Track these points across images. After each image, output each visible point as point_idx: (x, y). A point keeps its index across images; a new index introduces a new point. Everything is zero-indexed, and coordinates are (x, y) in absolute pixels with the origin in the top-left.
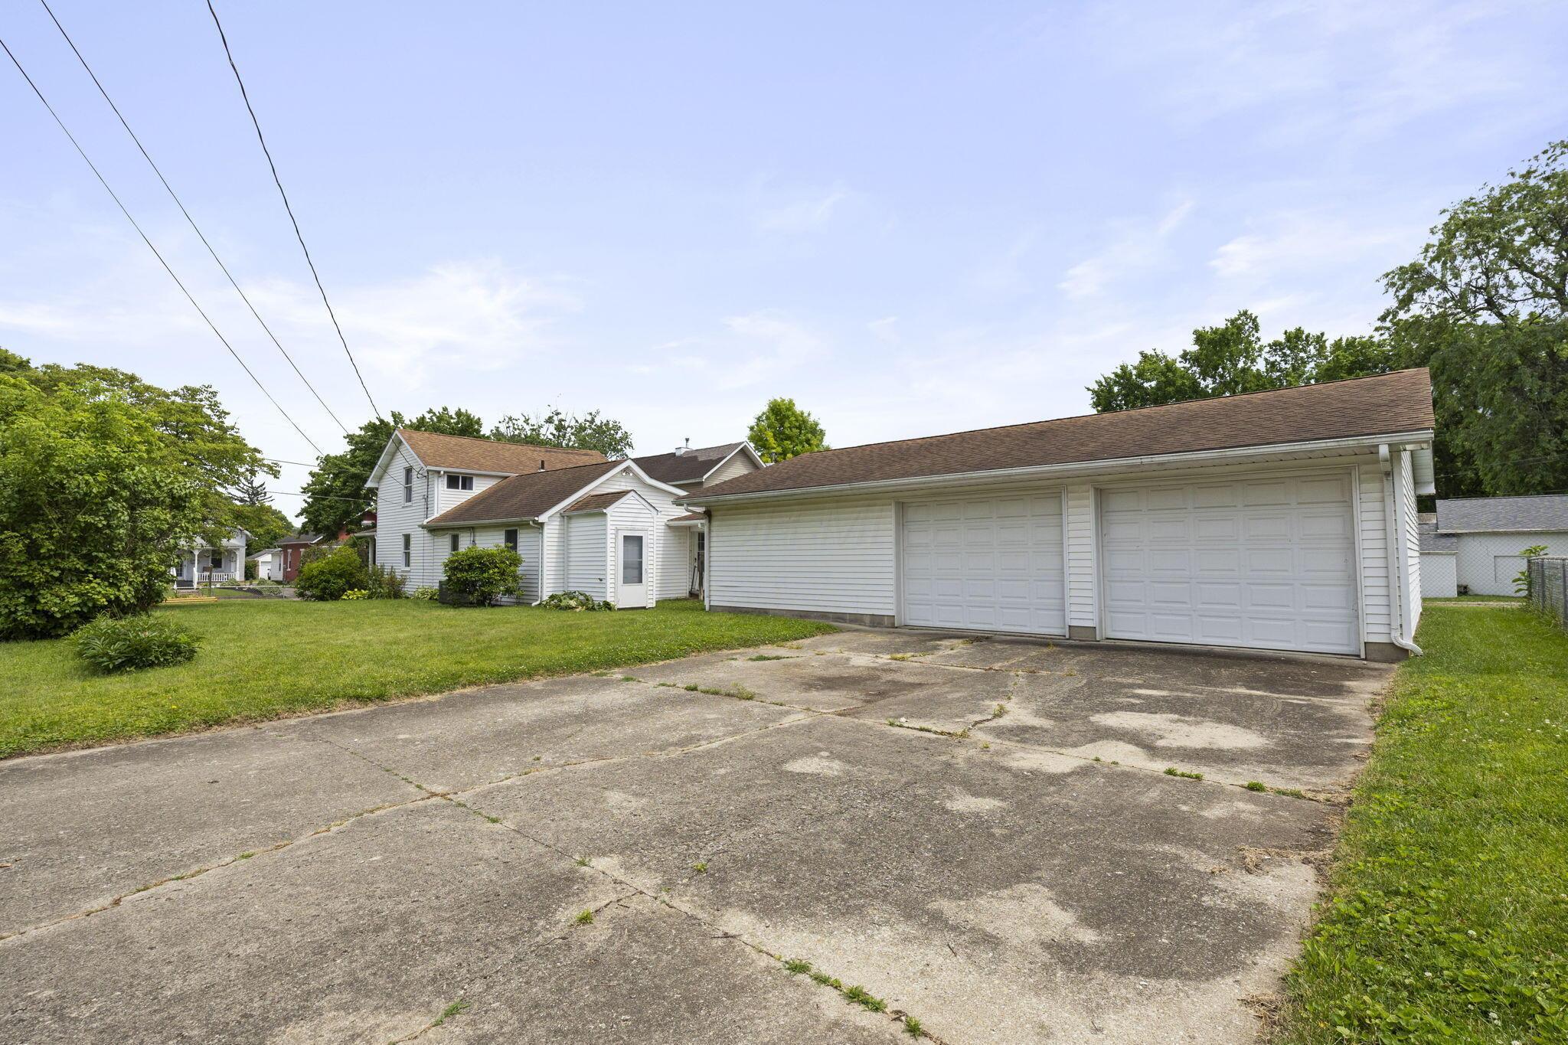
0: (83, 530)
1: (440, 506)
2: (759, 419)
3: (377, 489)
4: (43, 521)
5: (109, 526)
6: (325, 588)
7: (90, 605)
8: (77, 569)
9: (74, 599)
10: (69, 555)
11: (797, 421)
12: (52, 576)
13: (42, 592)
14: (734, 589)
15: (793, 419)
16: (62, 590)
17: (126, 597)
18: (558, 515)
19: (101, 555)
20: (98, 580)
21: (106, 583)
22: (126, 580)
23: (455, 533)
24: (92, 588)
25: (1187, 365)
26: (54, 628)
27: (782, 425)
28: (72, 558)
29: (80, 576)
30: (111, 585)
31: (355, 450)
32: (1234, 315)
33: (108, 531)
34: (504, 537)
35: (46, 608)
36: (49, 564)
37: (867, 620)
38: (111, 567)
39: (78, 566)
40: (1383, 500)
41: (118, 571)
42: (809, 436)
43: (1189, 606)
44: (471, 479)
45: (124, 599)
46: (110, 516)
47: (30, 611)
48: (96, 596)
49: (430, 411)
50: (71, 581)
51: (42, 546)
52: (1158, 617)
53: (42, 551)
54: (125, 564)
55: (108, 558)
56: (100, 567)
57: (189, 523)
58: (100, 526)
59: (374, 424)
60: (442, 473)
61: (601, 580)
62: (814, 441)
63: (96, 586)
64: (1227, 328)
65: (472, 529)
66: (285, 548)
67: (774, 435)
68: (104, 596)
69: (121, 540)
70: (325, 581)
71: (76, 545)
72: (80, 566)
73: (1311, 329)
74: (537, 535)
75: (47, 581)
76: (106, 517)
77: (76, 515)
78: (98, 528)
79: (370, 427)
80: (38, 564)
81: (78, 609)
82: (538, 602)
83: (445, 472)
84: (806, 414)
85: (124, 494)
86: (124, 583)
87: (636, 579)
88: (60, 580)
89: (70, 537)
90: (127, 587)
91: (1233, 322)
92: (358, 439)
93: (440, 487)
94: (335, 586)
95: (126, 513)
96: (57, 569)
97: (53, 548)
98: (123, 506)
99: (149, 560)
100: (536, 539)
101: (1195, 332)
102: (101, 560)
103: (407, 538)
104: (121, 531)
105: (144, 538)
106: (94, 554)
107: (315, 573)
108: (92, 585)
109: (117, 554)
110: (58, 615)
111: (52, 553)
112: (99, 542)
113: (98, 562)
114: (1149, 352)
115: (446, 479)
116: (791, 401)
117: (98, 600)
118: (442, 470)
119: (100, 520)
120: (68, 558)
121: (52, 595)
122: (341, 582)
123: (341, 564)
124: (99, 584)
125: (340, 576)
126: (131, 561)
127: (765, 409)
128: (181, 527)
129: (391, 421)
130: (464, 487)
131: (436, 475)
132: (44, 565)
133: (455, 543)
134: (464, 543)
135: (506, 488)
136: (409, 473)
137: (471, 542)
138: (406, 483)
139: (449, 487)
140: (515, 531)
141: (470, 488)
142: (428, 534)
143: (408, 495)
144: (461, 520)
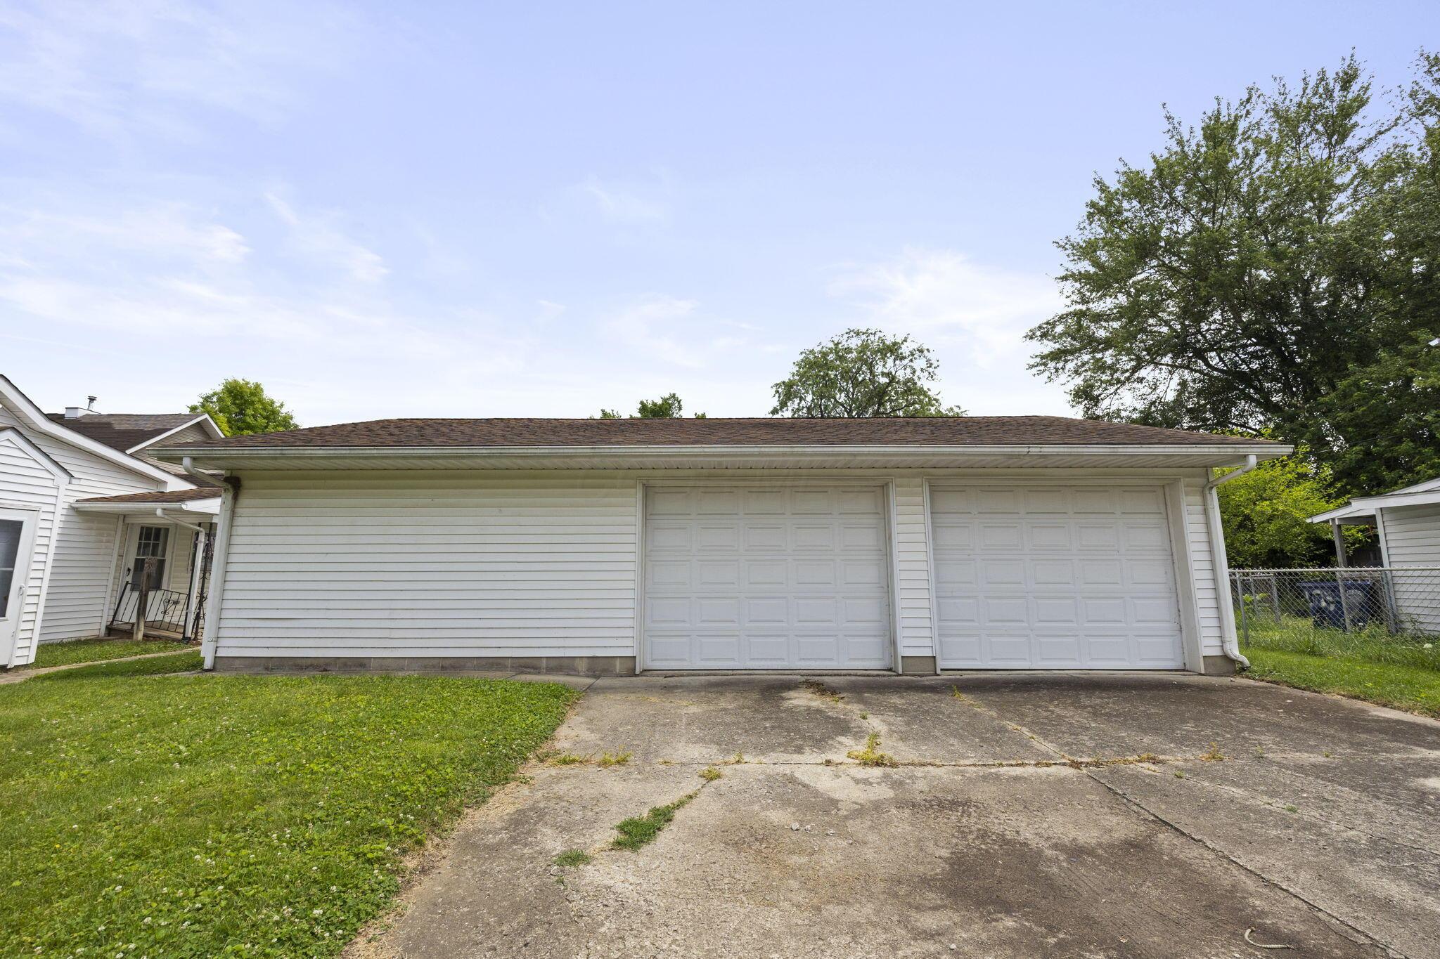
2: (206, 398)
11: (264, 409)
15: (259, 406)
27: (241, 413)
32: (667, 396)
37: (582, 666)
43: (1025, 624)
52: (993, 639)
67: (229, 422)
84: (277, 404)
101: (642, 403)
114: (608, 411)
116: (257, 386)
127: (219, 389)
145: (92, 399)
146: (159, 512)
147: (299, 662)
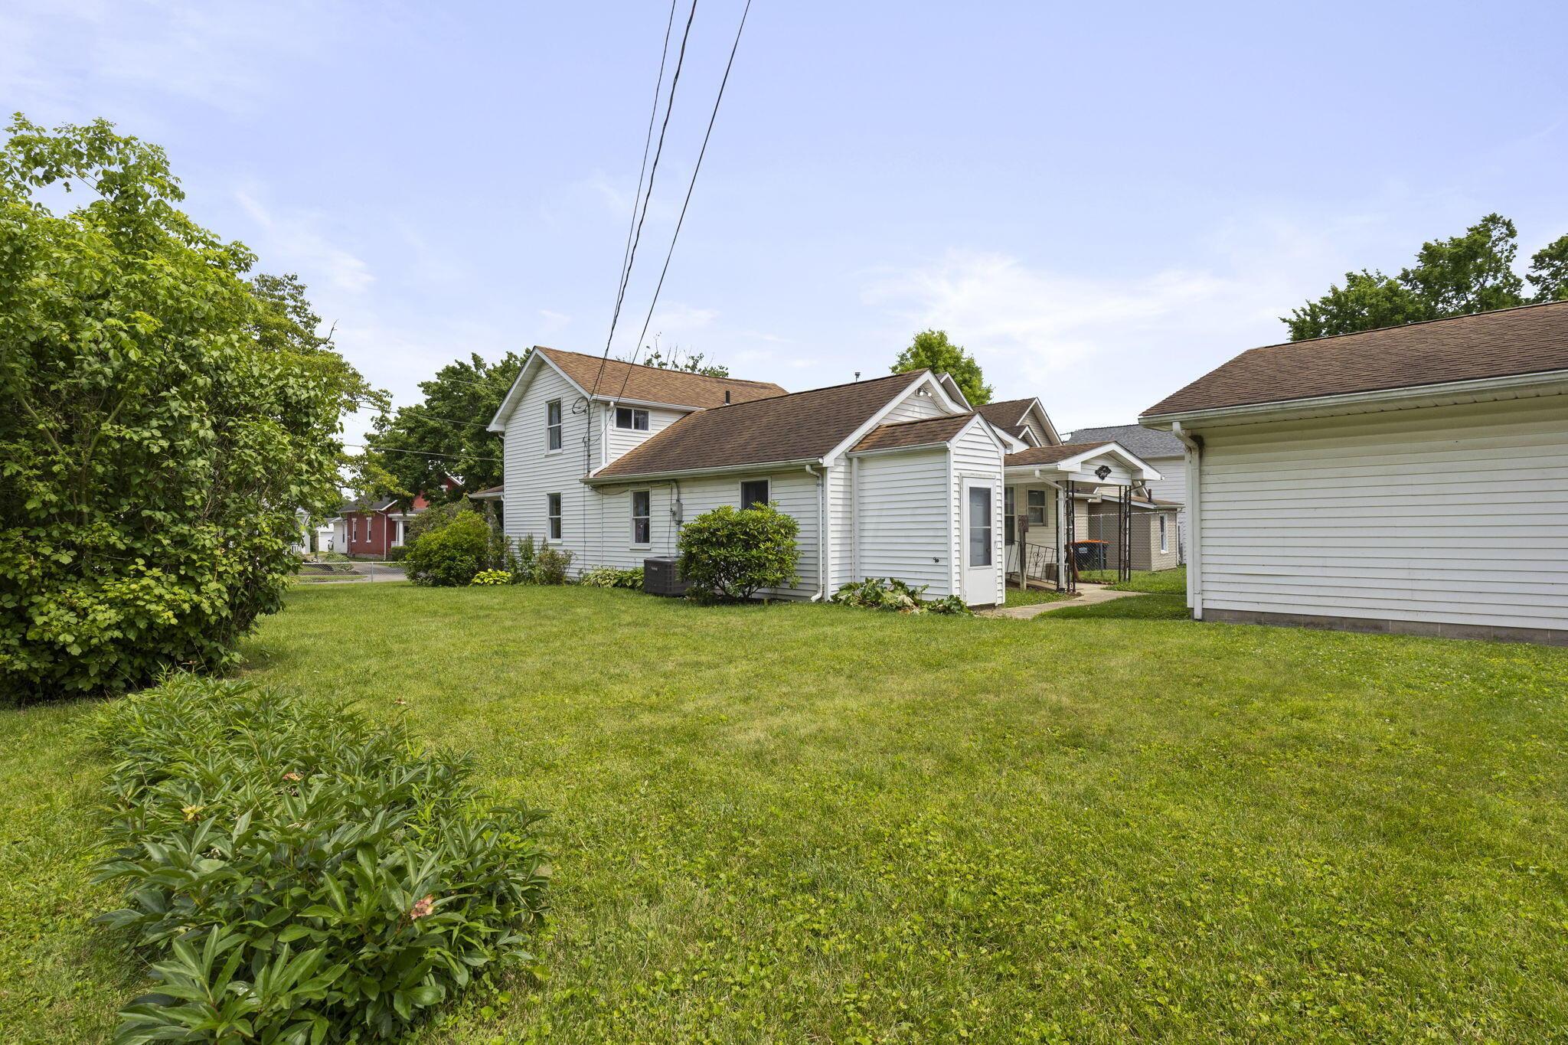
0: (118, 459)
1: (610, 451)
2: (903, 357)
3: (503, 434)
4: (27, 437)
5: (173, 452)
6: (450, 568)
7: (142, 625)
8: (112, 547)
9: (106, 615)
10: (92, 516)
12: (57, 563)
13: (37, 599)
15: (946, 353)
16: (82, 596)
17: (213, 605)
18: (843, 456)
19: (159, 515)
20: (156, 572)
21: (173, 578)
22: (212, 570)
23: (642, 489)
24: (143, 588)
25: (1411, 287)
26: (71, 674)
28: (99, 522)
29: (121, 562)
30: (183, 580)
31: (432, 400)
33: (171, 463)
34: (739, 493)
35: (47, 636)
36: (49, 535)
38: (181, 542)
39: (113, 540)
41: (195, 550)
42: (967, 376)
44: (646, 414)
45: (209, 611)
46: (174, 429)
47: (14, 642)
48: (153, 607)
50: (102, 572)
51: (29, 495)
53: (30, 506)
54: (208, 536)
55: (174, 522)
56: (159, 543)
57: (322, 453)
58: (156, 450)
59: (454, 368)
60: (612, 404)
61: (937, 561)
62: (975, 382)
63: (153, 583)
65: (674, 482)
66: (349, 517)
68: (170, 606)
69: (197, 485)
70: (449, 558)
71: (106, 494)
72: (117, 539)
74: (813, 487)
75: (48, 575)
76: (166, 431)
77: (98, 423)
78: (150, 454)
79: (449, 372)
80: (26, 536)
81: (117, 634)
82: (818, 596)
83: (615, 404)
84: (959, 350)
85: (200, 382)
86: (209, 577)
87: (981, 559)
88: (75, 570)
89: (90, 471)
90: (214, 585)
92: (435, 388)
93: (608, 423)
94: (464, 565)
95: (208, 423)
96: (70, 546)
97: (54, 498)
98: (202, 409)
99: (255, 526)
100: (813, 495)
102: (161, 527)
103: (555, 501)
104: (201, 462)
105: (243, 484)
106: (146, 513)
107: (435, 548)
108: (145, 582)
109: (191, 514)
110: (75, 651)
111: (53, 511)
112: (155, 487)
113: (155, 532)
115: (615, 413)
117: (157, 615)
118: (612, 400)
119: (153, 437)
120: (91, 521)
121: (60, 605)
122: (470, 559)
123: (468, 534)
124: (158, 579)
125: (467, 551)
126: (220, 529)
128: (310, 463)
129: (470, 363)
130: (637, 427)
131: (603, 408)
132: (38, 538)
133: (642, 503)
134: (660, 503)
135: (694, 427)
136: (555, 408)
137: (674, 502)
138: (550, 423)
139: (619, 425)
140: (766, 483)
141: (645, 427)
142: (593, 493)
143: (556, 439)
144: (645, 471)
146: (1037, 473)
147: (1296, 618)
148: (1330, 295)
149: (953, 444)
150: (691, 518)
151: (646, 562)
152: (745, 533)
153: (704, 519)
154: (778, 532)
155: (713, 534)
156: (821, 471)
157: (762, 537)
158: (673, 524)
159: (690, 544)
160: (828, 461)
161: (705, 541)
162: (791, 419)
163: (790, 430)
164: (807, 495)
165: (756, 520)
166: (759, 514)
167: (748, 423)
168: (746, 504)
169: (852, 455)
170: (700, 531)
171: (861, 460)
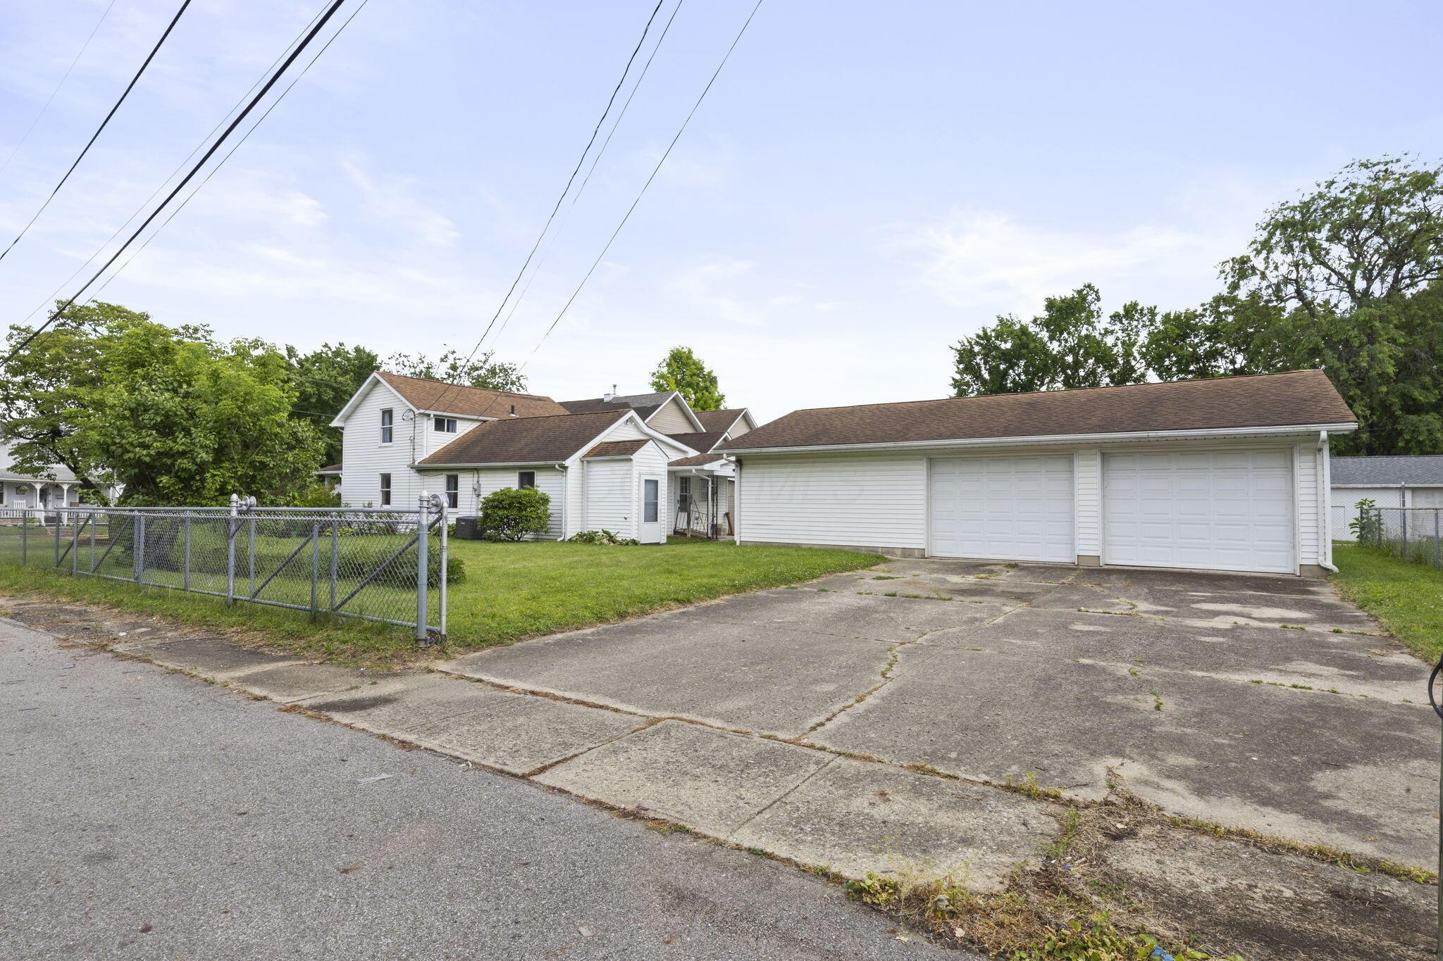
1: (429, 447)
3: (342, 429)
14: (766, 527)
18: (578, 460)
23: (453, 473)
25: (1037, 330)
27: (683, 372)
32: (1080, 287)
34: (517, 478)
37: (899, 552)
40: (1315, 468)
43: (1170, 540)
44: (455, 422)
49: (326, 346)
52: (1146, 548)
60: (432, 416)
61: (626, 519)
64: (1073, 298)
65: (475, 470)
67: (676, 382)
73: (1144, 304)
74: (561, 477)
82: (562, 539)
83: (434, 415)
87: (653, 518)
91: (1079, 292)
93: (428, 428)
100: (560, 481)
103: (386, 480)
114: (1006, 316)
115: (434, 421)
118: (432, 413)
130: (448, 431)
131: (426, 418)
133: (453, 483)
134: (466, 483)
135: (489, 432)
136: (388, 414)
137: (475, 482)
138: (383, 424)
139: (436, 429)
140: (533, 473)
141: (454, 430)
142: (417, 474)
143: (388, 435)
144: (455, 462)
145: (615, 386)
146: (694, 471)
148: (981, 333)
149: (635, 457)
150: (487, 492)
151: (457, 519)
152: (520, 503)
153: (495, 494)
154: (538, 502)
155: (500, 502)
156: (565, 468)
157: (529, 505)
158: (474, 496)
159: (486, 508)
160: (567, 463)
161: (496, 507)
162: (551, 434)
163: (550, 441)
164: (557, 481)
165: (525, 495)
166: (528, 492)
167: (525, 434)
168: (521, 486)
169: (584, 459)
170: (493, 501)
171: (588, 462)
